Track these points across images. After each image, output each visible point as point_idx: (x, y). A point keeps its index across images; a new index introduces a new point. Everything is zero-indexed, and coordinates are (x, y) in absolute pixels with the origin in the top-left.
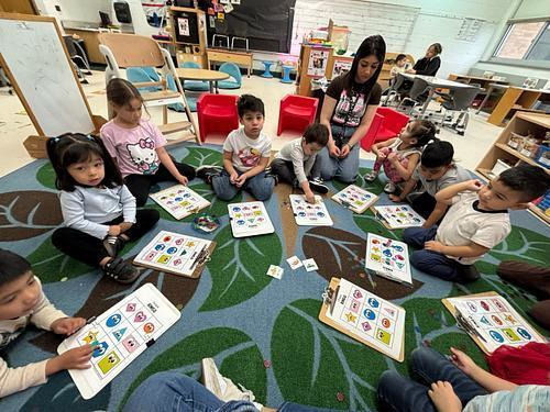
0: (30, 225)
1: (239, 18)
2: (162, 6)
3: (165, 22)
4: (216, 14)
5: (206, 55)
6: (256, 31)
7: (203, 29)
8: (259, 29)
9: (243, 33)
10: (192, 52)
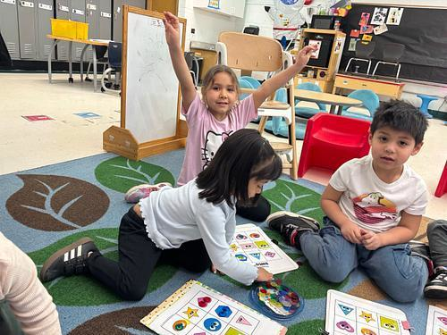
0: (59, 217)
1: (393, 40)
2: (295, 29)
3: (292, 45)
4: (361, 36)
5: (332, 81)
6: (417, 56)
7: (337, 52)
8: (420, 54)
9: (395, 57)
10: (315, 77)
